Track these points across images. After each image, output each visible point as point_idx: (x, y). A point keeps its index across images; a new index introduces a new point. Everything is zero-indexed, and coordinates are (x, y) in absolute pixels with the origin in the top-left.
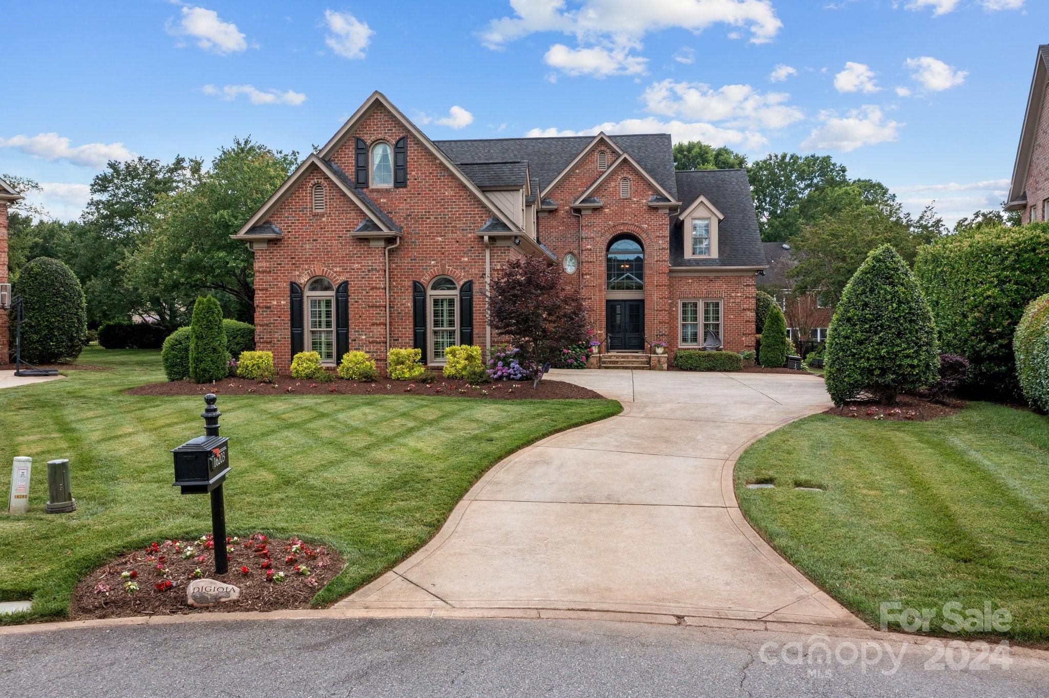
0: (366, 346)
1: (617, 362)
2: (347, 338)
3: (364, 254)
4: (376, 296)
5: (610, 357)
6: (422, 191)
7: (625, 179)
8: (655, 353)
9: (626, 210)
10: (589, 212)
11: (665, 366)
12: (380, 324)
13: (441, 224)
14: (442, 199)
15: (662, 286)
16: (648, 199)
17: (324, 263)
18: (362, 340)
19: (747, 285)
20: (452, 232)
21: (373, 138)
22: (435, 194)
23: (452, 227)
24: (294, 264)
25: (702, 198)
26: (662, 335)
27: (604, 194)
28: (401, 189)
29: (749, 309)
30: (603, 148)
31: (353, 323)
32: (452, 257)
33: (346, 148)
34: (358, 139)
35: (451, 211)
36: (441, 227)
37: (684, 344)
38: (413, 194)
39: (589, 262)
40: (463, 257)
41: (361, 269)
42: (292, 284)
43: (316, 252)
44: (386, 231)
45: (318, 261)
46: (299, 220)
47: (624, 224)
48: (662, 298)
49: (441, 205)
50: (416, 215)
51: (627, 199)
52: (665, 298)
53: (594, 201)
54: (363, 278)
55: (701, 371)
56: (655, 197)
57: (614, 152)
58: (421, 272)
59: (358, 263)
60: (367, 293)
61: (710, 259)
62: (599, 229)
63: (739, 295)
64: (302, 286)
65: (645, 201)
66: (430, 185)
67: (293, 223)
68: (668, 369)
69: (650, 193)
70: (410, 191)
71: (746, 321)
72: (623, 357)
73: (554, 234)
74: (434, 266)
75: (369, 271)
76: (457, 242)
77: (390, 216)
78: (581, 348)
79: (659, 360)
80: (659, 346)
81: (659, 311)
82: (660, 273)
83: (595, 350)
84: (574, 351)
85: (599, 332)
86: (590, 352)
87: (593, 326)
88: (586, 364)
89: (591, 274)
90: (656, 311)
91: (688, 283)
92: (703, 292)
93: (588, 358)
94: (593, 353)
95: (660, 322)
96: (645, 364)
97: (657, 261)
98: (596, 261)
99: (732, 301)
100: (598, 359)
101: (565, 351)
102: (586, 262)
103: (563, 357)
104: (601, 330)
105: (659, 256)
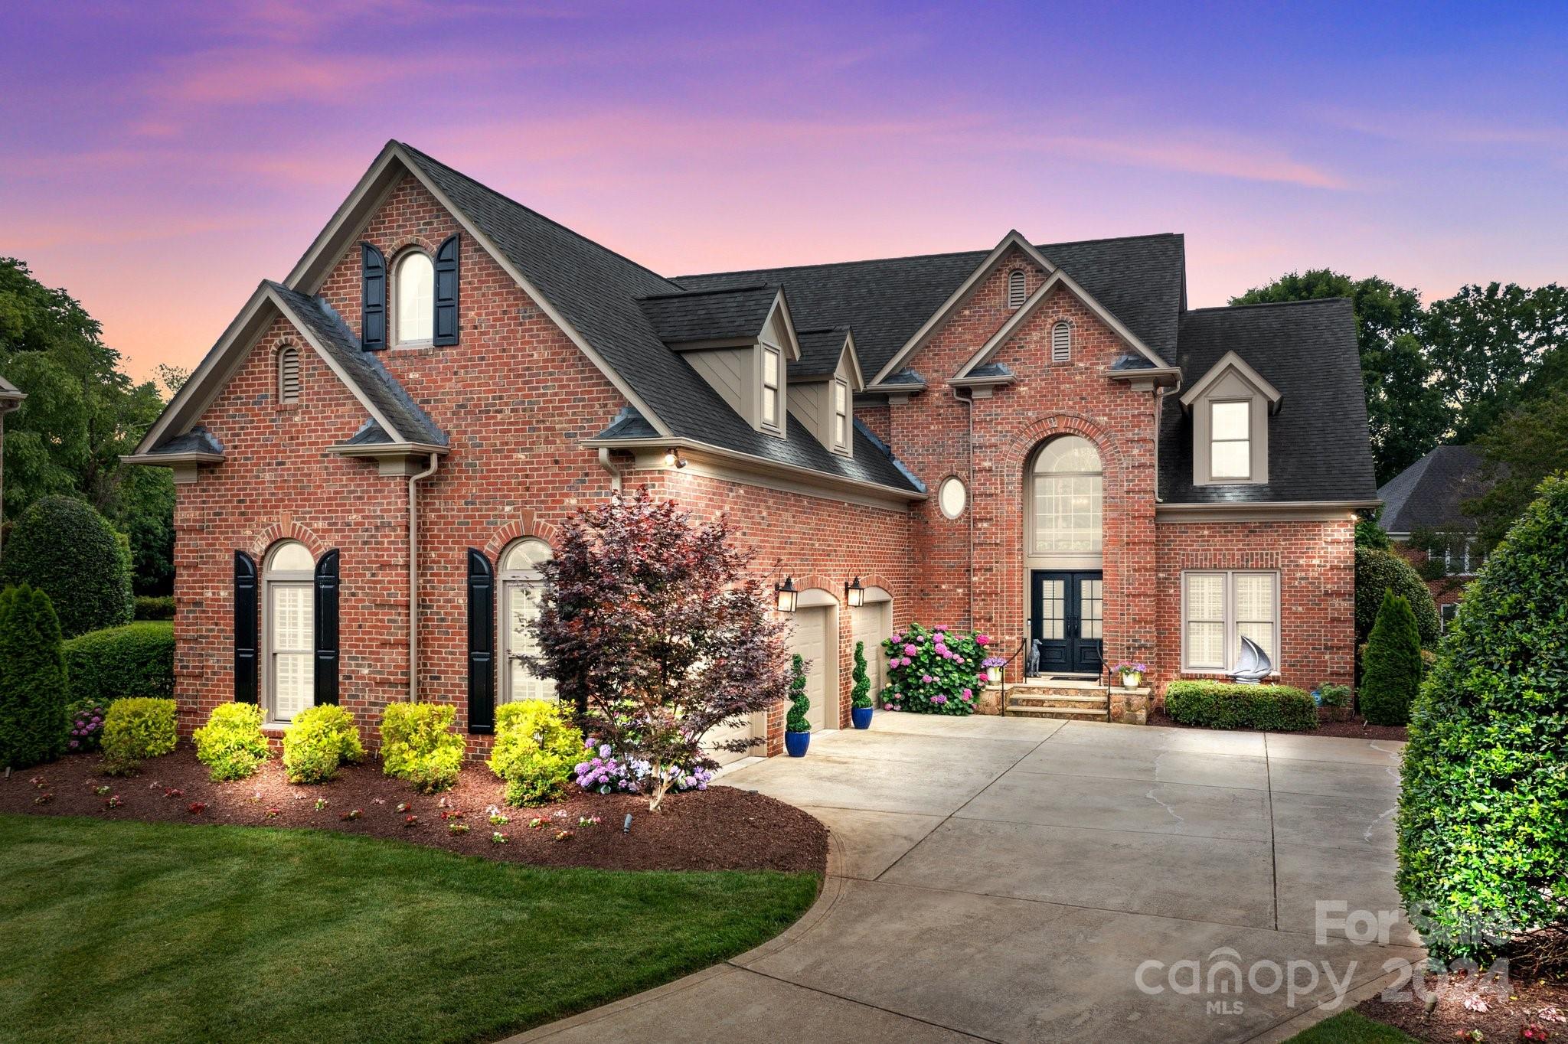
0: (371, 691)
1: (1041, 702)
2: (336, 672)
3: (367, 492)
4: (389, 582)
5: (1030, 689)
6: (488, 352)
7: (1061, 323)
8: (1121, 685)
9: (1063, 387)
10: (987, 394)
11: (1142, 715)
12: (396, 644)
13: (524, 423)
14: (528, 369)
15: (1139, 543)
16: (1110, 364)
17: (296, 512)
18: (363, 677)
19: (1333, 542)
20: (547, 442)
21: (397, 243)
22: (514, 357)
23: (546, 429)
24: (242, 514)
25: (1231, 358)
26: (1140, 648)
27: (1017, 356)
28: (448, 351)
29: (1338, 594)
30: (1018, 264)
31: (346, 639)
32: (546, 496)
33: (346, 269)
34: (368, 248)
35: (544, 395)
36: (523, 430)
37: (1195, 665)
38: (470, 359)
39: (987, 495)
40: (567, 495)
41: (362, 524)
42: (239, 555)
43: (282, 488)
44: (399, 442)
45: (285, 507)
46: (252, 422)
47: (1058, 415)
48: (1139, 570)
49: (525, 383)
50: (475, 406)
51: (1064, 364)
52: (1146, 570)
53: (998, 371)
54: (365, 543)
55: (1220, 728)
56: (1124, 358)
57: (1040, 270)
58: (484, 529)
59: (357, 511)
60: (373, 575)
61: (1250, 486)
62: (1008, 427)
63: (1316, 562)
64: (257, 560)
65: (1102, 368)
66: (504, 338)
67: (242, 428)
68: (1149, 723)
69: (1114, 350)
70: (464, 354)
71: (1333, 620)
72: (1057, 691)
73: (921, 440)
74: (511, 517)
75: (377, 528)
76: (557, 462)
77: (427, 408)
78: (964, 671)
79: (1129, 700)
80: (1128, 671)
81: (1134, 596)
82: (1134, 517)
83: (994, 675)
84: (947, 677)
85: (1007, 638)
86: (982, 680)
87: (994, 625)
88: (974, 706)
89: (991, 519)
90: (1128, 596)
91: (1203, 536)
92: (1234, 555)
93: (976, 692)
94: (990, 683)
95: (1134, 620)
96: (1099, 708)
97: (1128, 492)
98: (1002, 492)
99: (1298, 575)
100: (999, 695)
101: (927, 678)
102: (981, 495)
103: (922, 691)
104: (1011, 634)
105: (1132, 481)
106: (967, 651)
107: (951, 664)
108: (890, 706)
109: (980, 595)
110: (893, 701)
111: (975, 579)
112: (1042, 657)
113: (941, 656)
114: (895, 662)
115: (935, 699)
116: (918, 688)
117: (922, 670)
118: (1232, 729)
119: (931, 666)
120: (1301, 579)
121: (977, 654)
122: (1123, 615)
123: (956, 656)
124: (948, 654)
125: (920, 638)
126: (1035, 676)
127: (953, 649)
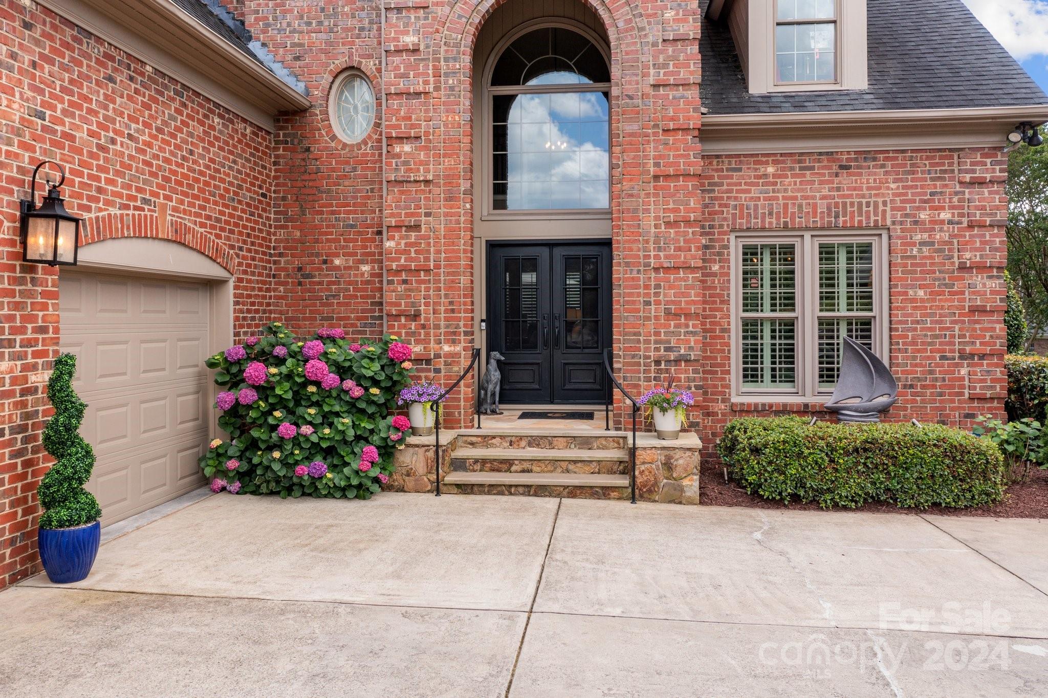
1: (505, 465)
5: (486, 440)
8: (650, 427)
11: (692, 485)
26: (677, 361)
29: (981, 268)
37: (751, 387)
48: (675, 224)
52: (686, 225)
55: (836, 507)
61: (840, 93)
63: (945, 215)
68: (704, 499)
71: (973, 310)
72: (534, 441)
78: (362, 411)
79: (669, 458)
80: (665, 405)
81: (667, 270)
82: (666, 131)
83: (422, 417)
84: (331, 425)
85: (446, 348)
86: (397, 429)
87: (423, 327)
88: (384, 478)
89: (417, 138)
90: (656, 270)
91: (766, 176)
92: (815, 206)
93: (387, 451)
94: (414, 431)
95: (668, 312)
96: (611, 472)
97: (656, 86)
98: (437, 89)
99: (918, 237)
100: (431, 454)
101: (287, 429)
102: (399, 94)
103: (277, 454)
104: (454, 342)
105: (665, 66)
106: (369, 373)
107: (338, 397)
108: (220, 482)
109: (398, 272)
110: (224, 473)
111: (389, 244)
112: (503, 381)
113: (317, 384)
114: (228, 397)
115: (303, 470)
116: (270, 448)
117: (277, 414)
118: (857, 509)
119: (298, 403)
120: (923, 244)
121: (389, 378)
122: (648, 303)
123: (349, 384)
124: (331, 379)
125: (280, 351)
126: (494, 412)
127: (343, 371)
